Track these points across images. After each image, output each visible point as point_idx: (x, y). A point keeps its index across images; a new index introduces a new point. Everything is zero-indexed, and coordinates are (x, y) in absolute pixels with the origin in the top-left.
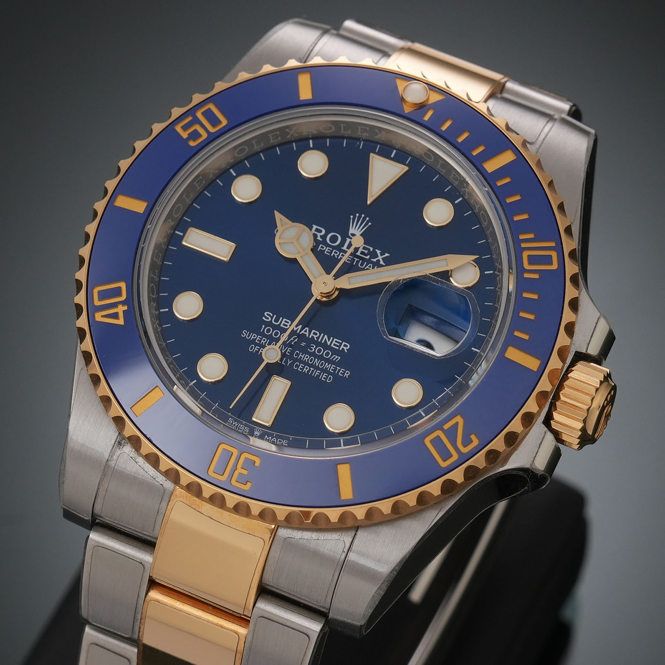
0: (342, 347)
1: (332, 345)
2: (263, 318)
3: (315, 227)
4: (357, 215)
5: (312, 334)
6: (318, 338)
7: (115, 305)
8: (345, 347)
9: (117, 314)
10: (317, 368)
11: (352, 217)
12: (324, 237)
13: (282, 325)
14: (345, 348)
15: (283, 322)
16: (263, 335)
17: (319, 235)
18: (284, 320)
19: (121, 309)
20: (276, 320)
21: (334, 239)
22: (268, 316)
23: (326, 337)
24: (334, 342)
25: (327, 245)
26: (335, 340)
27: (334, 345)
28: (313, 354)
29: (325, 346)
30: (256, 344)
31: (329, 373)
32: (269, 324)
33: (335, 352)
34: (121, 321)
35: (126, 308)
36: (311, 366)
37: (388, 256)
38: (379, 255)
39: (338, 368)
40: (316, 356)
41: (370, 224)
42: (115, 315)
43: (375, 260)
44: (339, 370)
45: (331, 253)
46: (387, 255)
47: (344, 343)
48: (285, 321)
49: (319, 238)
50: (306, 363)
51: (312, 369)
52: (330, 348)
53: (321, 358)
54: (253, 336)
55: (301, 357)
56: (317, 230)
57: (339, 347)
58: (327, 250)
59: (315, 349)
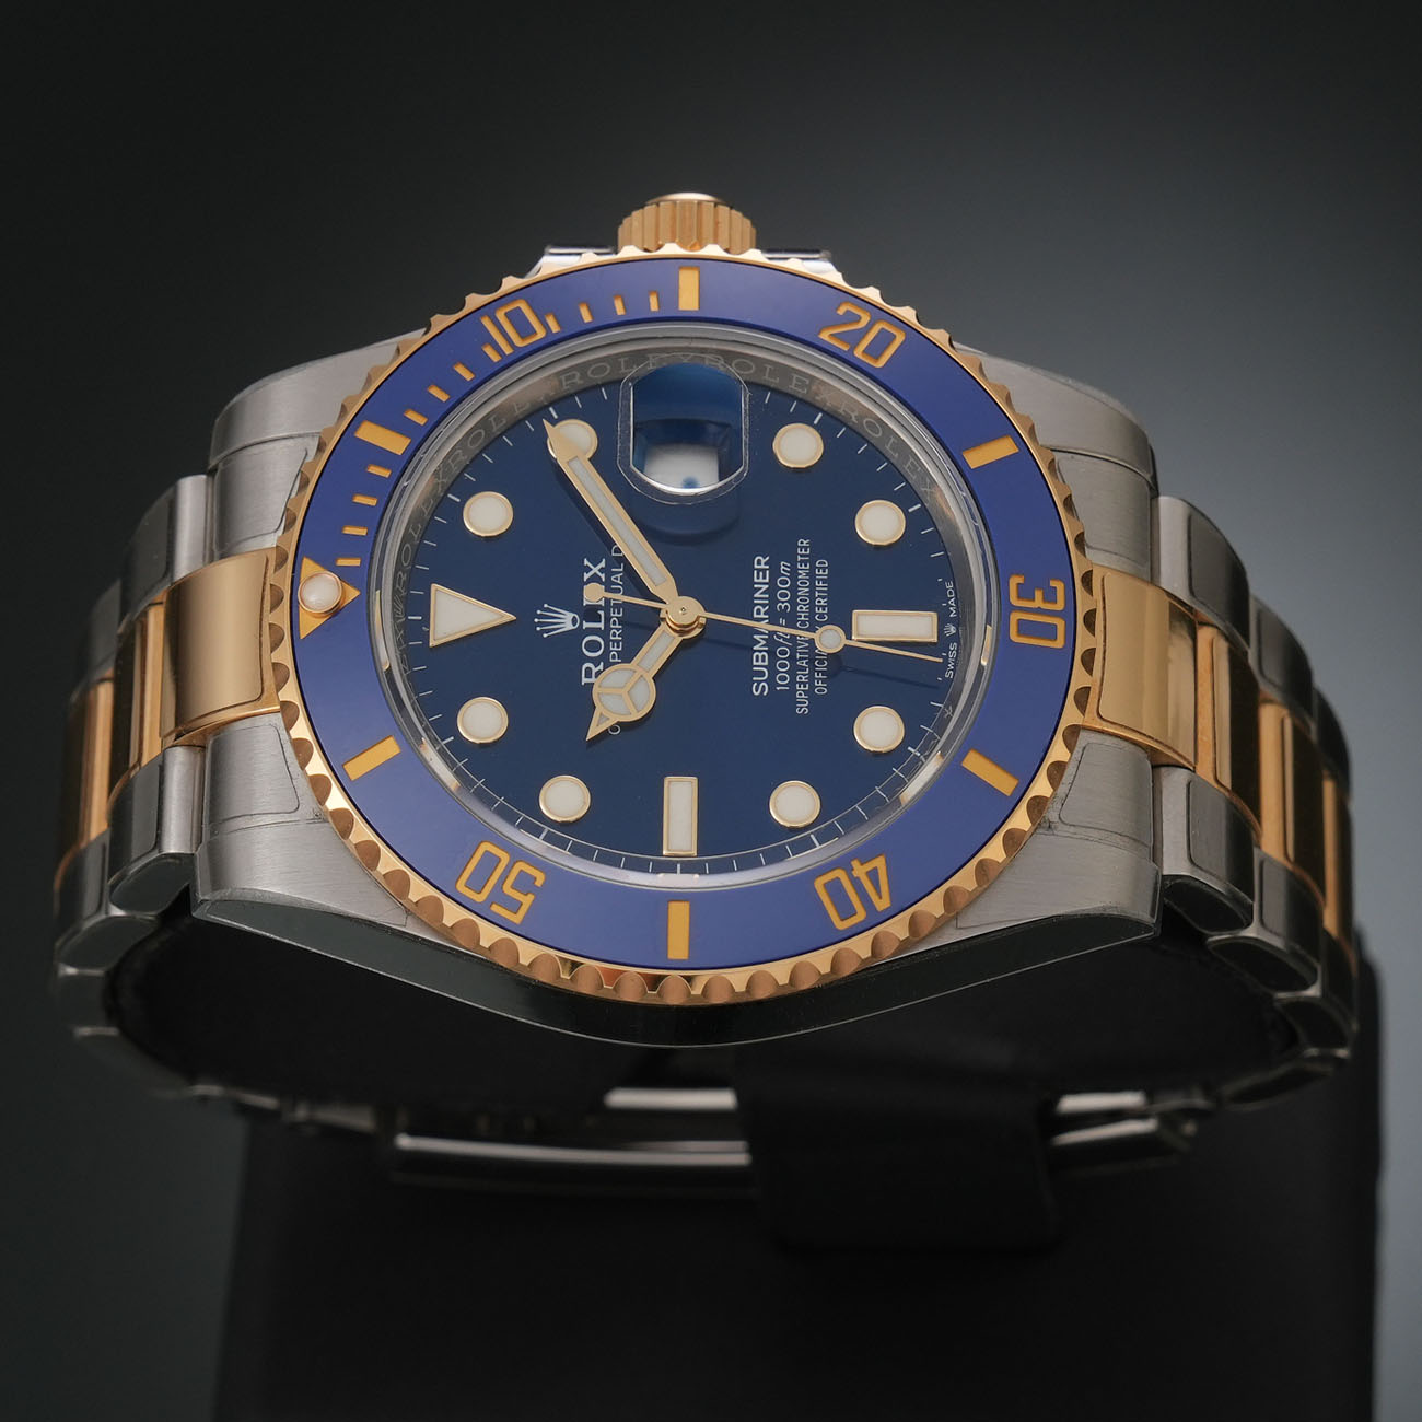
0: (763, 566)
1: (767, 580)
2: (765, 693)
3: (585, 680)
4: (538, 629)
5: (762, 616)
6: (764, 605)
7: (856, 883)
8: (761, 562)
9: (868, 873)
10: (812, 588)
11: (545, 635)
12: (596, 662)
13: (766, 663)
14: (763, 561)
15: (760, 663)
16: (793, 683)
17: (594, 670)
18: (755, 663)
19: (860, 871)
20: (762, 674)
21: (593, 646)
22: (760, 688)
23: (756, 595)
24: (761, 580)
25: (607, 651)
26: (756, 580)
27: (764, 577)
28: (793, 602)
29: (772, 589)
30: (813, 687)
31: (813, 568)
32: (771, 682)
33: (775, 573)
34: (879, 863)
35: (855, 864)
36: (813, 599)
37: (589, 560)
38: (591, 573)
39: (799, 558)
40: (794, 596)
41: (546, 606)
42: (873, 875)
43: (603, 576)
44: (801, 556)
45: (618, 642)
46: (586, 562)
47: (756, 566)
48: (757, 661)
49: (601, 667)
50: (812, 606)
51: (817, 594)
52: (772, 583)
53: (794, 589)
54: (801, 696)
55: (805, 617)
56: (588, 675)
57: (764, 570)
58: (614, 649)
59: (783, 602)
